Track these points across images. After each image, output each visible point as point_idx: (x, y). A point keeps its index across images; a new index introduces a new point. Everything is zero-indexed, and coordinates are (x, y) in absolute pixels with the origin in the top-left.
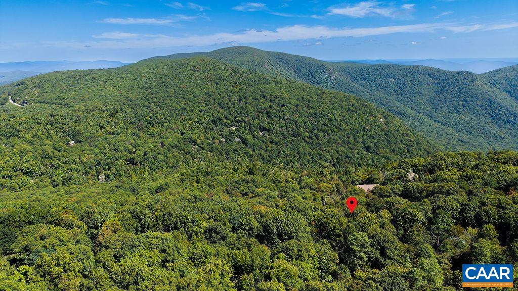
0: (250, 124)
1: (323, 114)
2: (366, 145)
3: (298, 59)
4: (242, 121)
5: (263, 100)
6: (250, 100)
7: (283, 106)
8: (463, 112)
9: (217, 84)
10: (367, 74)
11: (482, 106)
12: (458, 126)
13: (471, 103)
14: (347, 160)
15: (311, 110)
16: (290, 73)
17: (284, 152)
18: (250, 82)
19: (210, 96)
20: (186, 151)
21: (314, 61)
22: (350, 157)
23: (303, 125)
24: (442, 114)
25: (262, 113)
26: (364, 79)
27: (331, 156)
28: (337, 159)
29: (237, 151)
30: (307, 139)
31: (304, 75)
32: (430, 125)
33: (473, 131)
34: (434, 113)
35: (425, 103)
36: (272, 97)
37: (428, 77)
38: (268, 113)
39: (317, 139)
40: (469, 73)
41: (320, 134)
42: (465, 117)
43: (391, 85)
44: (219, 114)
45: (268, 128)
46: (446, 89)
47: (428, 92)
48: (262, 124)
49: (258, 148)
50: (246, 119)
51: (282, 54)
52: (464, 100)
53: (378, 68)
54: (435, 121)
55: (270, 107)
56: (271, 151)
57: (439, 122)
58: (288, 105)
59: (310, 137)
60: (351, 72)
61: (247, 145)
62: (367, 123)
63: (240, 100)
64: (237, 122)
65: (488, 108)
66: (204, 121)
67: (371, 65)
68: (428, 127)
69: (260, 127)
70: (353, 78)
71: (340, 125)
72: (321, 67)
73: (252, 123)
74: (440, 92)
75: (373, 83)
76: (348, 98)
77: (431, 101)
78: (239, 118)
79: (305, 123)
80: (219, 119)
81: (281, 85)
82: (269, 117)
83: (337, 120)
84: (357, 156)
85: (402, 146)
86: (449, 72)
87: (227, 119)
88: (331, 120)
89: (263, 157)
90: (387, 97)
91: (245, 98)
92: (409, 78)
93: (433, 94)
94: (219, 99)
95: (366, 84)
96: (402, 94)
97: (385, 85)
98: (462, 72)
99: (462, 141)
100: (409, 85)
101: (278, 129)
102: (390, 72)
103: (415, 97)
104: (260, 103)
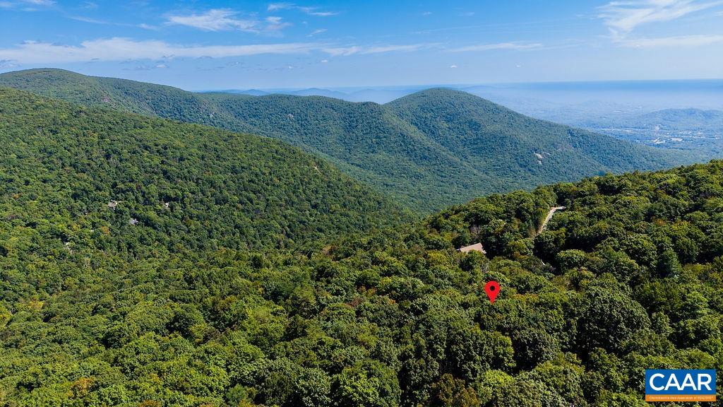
0: (144, 193)
1: (243, 167)
2: (313, 202)
3: (152, 89)
4: (128, 190)
5: (146, 153)
6: (126, 155)
7: (182, 159)
8: (379, 151)
9: (54, 132)
10: (256, 109)
11: (396, 142)
12: (378, 168)
13: (384, 139)
14: (301, 225)
15: (224, 163)
16: (144, 110)
17: (217, 229)
18: (110, 125)
19: (50, 153)
20: (57, 254)
21: (179, 91)
22: (305, 222)
23: (223, 185)
24: (358, 155)
25: (156, 173)
26: (255, 116)
27: (281, 224)
28: (289, 226)
29: (145, 239)
30: (239, 205)
31: (167, 112)
32: (349, 170)
33: (395, 172)
34: (348, 155)
35: (336, 143)
36: (160, 147)
37: (332, 110)
38: (165, 173)
39: (252, 202)
40: (375, 104)
41: (252, 195)
42: (381, 156)
43: (291, 122)
44: (84, 184)
45: (173, 196)
46: (354, 124)
47: (336, 129)
48: (162, 191)
49: (174, 229)
50: (134, 186)
51: (124, 81)
52: (377, 137)
53: (269, 100)
54: (352, 164)
55: (163, 162)
56: (196, 230)
57: (358, 165)
58: (189, 157)
59: (241, 202)
60: (234, 107)
61: (155, 228)
62: (302, 174)
63: (108, 156)
64: (116, 192)
65: (402, 144)
66: (60, 197)
67: (259, 97)
68: (348, 172)
69: (160, 195)
70: (238, 115)
71: (271, 180)
72: (191, 99)
73: (147, 191)
74: (350, 128)
75: (267, 121)
76: (267, 142)
77: (342, 140)
78: (121, 186)
79: (225, 182)
80: (87, 192)
81: (162, 128)
82: (168, 178)
83: (264, 174)
84: (312, 219)
85: (353, 199)
86: (353, 104)
87: (98, 189)
88: (257, 175)
89: (188, 241)
90: (291, 139)
91: (115, 152)
92: (311, 112)
93: (342, 131)
94: (70, 157)
95: (257, 123)
96: (306, 134)
97: (282, 122)
98: (366, 104)
99: (387, 185)
100: (312, 122)
101: (190, 195)
102: (285, 106)
103: (322, 136)
104: (146, 159)
